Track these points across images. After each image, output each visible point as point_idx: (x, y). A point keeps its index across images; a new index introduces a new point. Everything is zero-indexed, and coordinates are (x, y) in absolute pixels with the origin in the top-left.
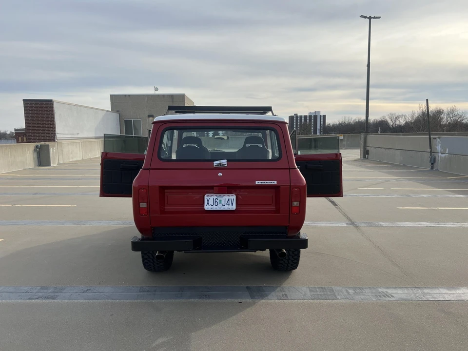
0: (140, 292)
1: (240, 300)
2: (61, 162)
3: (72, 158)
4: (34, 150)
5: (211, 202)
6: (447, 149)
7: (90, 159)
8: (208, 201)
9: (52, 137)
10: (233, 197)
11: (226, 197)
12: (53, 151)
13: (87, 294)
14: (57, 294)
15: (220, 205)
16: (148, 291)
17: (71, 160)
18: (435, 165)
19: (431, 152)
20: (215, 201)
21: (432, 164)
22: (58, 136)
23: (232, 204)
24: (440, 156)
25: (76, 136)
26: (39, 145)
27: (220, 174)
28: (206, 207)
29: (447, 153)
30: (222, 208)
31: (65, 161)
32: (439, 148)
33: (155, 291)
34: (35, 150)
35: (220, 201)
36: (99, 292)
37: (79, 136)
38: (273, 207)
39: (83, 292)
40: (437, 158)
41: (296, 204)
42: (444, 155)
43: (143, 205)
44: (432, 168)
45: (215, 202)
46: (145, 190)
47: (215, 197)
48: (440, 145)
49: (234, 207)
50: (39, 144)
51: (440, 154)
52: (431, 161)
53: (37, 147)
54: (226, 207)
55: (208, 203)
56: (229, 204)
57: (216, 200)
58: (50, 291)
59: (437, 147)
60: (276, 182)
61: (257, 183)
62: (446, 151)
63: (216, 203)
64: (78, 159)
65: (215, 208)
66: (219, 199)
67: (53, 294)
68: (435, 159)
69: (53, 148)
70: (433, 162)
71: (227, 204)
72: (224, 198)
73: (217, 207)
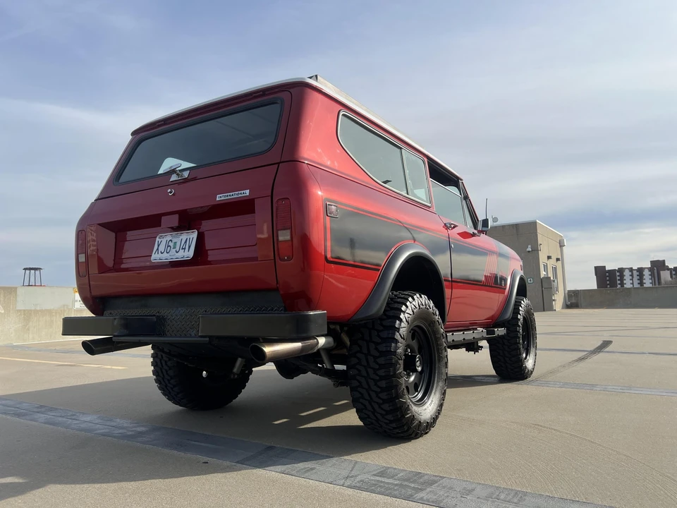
1: (206, 459)
5: (162, 248)
8: (158, 246)
10: (193, 235)
11: (185, 236)
15: (173, 252)
23: (189, 247)
27: (171, 192)
28: (154, 257)
30: (174, 257)
35: (175, 243)
45: (168, 246)
46: (83, 232)
47: (169, 238)
49: (191, 254)
54: (180, 255)
55: (158, 249)
56: (185, 249)
57: (171, 244)
60: (247, 192)
61: (219, 198)
63: (169, 249)
65: (164, 257)
66: (174, 240)
71: (182, 249)
72: (181, 237)
73: (168, 255)
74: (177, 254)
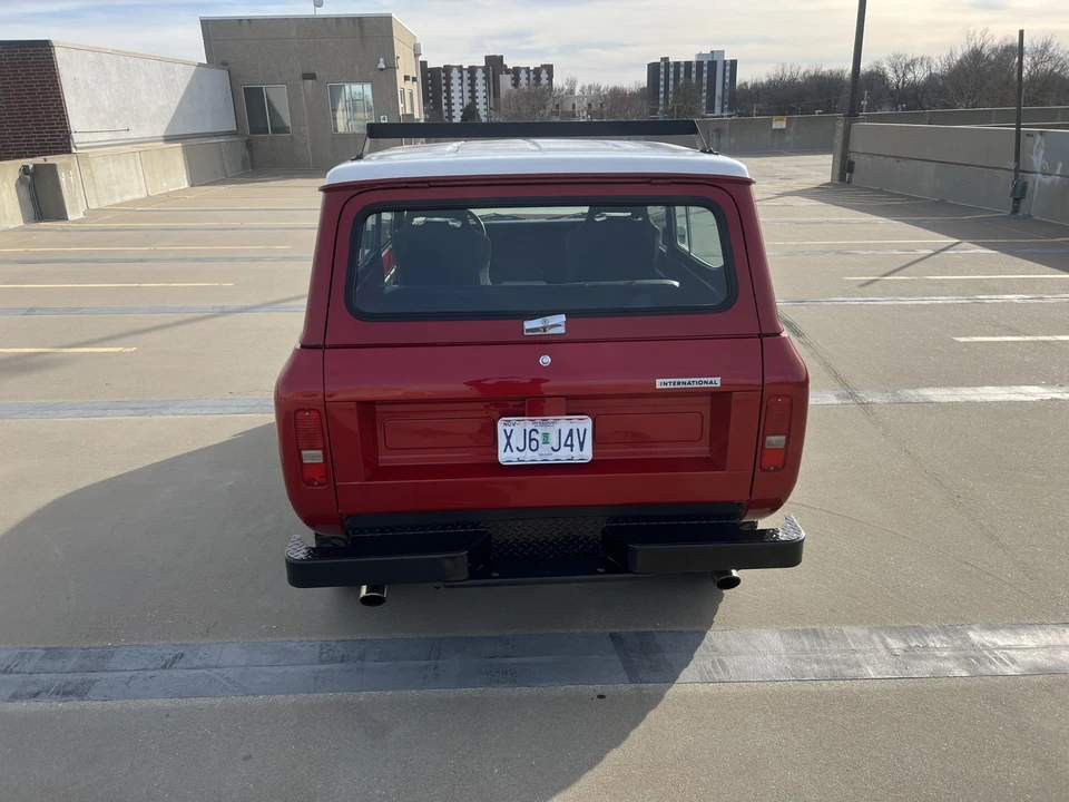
0: (322, 662)
2: (94, 206)
3: (121, 195)
4: (20, 179)
5: (517, 441)
6: (1060, 165)
7: (168, 194)
8: (508, 438)
9: (62, 144)
10: (586, 424)
11: (564, 424)
12: (68, 181)
13: (175, 673)
14: (92, 676)
15: (545, 449)
16: (343, 660)
17: (118, 201)
18: (1024, 204)
19: (1017, 171)
20: (529, 439)
21: (1017, 200)
22: (76, 138)
23: (582, 445)
24: (1038, 182)
25: (125, 135)
26: (31, 167)
27: (546, 360)
28: (505, 457)
29: (1058, 172)
30: (552, 458)
31: (105, 204)
32: (1038, 160)
33: (362, 658)
34: (21, 181)
35: (546, 435)
36: (208, 667)
37: (133, 135)
38: (701, 449)
39: (164, 667)
40: (1030, 187)
41: (776, 441)
42: (1048, 180)
43: (313, 456)
44: (1015, 211)
45: (531, 440)
46: (313, 413)
47: (530, 426)
48: (1042, 152)
49: (587, 454)
50: (30, 162)
51: (1039, 176)
52: (1014, 192)
53: (25, 170)
54: (564, 455)
55: (508, 444)
56: (572, 446)
57: (534, 435)
58: (70, 665)
59: (1035, 159)
60: (718, 380)
61: (659, 384)
62: (1056, 168)
63: (534, 444)
64: (137, 196)
65: (529, 457)
66: (542, 430)
67: (77, 678)
68: (1024, 188)
69: (68, 174)
70: (1019, 194)
71: (566, 445)
72: (557, 427)
73: (535, 454)
74: (555, 453)
